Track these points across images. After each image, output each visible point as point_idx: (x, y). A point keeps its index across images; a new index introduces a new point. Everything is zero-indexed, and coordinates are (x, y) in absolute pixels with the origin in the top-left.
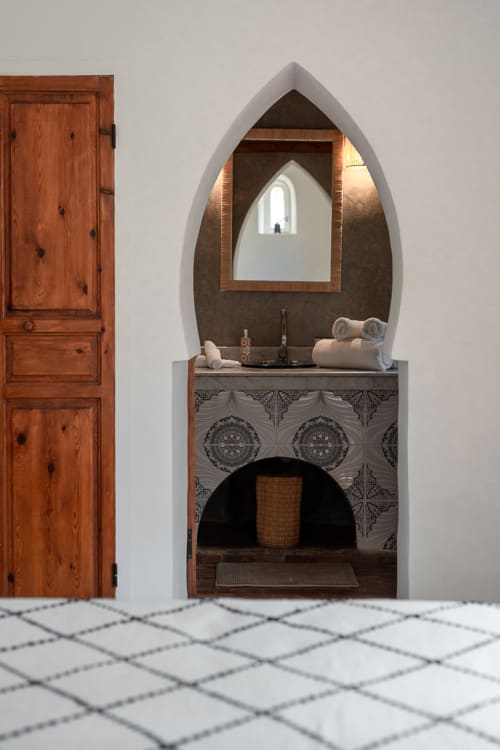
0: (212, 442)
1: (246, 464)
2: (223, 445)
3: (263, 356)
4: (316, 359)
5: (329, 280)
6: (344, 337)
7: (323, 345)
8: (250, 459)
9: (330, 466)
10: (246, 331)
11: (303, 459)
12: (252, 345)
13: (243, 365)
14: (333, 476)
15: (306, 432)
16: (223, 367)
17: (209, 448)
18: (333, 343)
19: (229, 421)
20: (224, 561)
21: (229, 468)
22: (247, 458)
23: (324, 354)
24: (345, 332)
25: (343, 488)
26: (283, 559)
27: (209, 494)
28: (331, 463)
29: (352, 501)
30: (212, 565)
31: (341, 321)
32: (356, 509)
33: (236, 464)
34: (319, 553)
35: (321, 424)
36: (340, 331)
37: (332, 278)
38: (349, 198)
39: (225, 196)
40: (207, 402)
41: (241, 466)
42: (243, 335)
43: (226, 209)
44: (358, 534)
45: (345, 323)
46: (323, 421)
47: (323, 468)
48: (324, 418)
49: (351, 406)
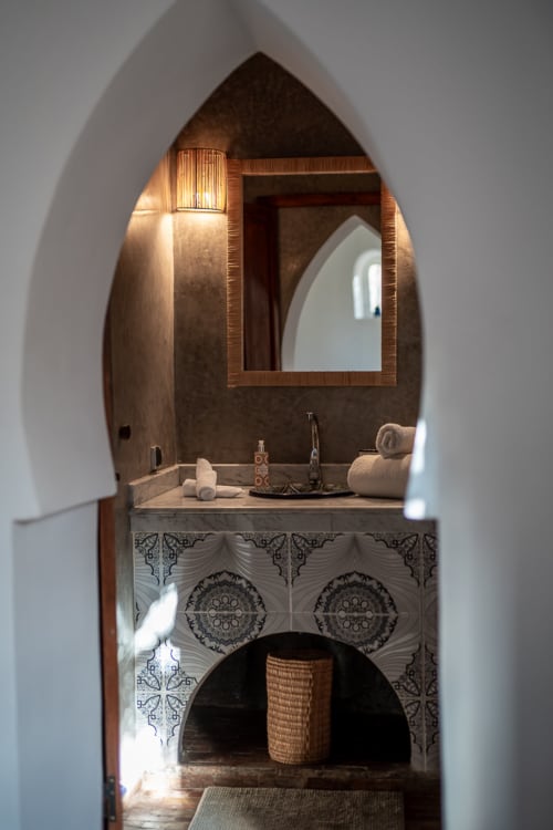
0: (197, 608)
1: (246, 641)
2: (213, 613)
3: (289, 477)
4: (352, 486)
5: (379, 369)
6: (390, 451)
7: (366, 462)
8: (253, 634)
9: (370, 646)
10: (261, 442)
11: (328, 635)
12: (270, 461)
13: (253, 494)
14: (374, 661)
15: (332, 595)
16: (218, 496)
17: (193, 618)
18: (377, 460)
19: (221, 579)
20: (216, 784)
21: (222, 647)
22: (248, 633)
23: (363, 477)
24: (394, 445)
25: (390, 679)
26: (302, 782)
27: (194, 685)
28: (372, 642)
29: (404, 698)
30: (199, 789)
31: (387, 429)
32: (409, 711)
33: (231, 642)
34: (356, 774)
35: (355, 584)
36: (387, 444)
37: (383, 366)
38: (405, 252)
39: (232, 255)
40: (188, 550)
41: (240, 644)
42: (257, 449)
43: (233, 273)
44: (414, 747)
45: (394, 432)
46: (359, 579)
47: (360, 649)
48: (360, 575)
49: (400, 556)
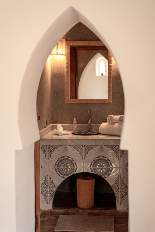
0: (58, 166)
1: (71, 175)
2: (62, 167)
3: (82, 128)
4: (100, 131)
5: (107, 98)
6: (111, 123)
7: (104, 125)
8: (73, 173)
9: (105, 176)
10: (75, 119)
11: (94, 173)
12: (77, 124)
13: (73, 134)
14: (106, 180)
15: (95, 162)
16: (64, 135)
17: (57, 169)
18: (107, 125)
19: (64, 158)
20: (63, 214)
21: (65, 177)
22: (72, 172)
23: (103, 129)
24: (112, 121)
25: (111, 185)
26: (86, 214)
27: (57, 187)
28: (106, 175)
29: (115, 190)
30: (58, 216)
31: (110, 117)
32: (116, 193)
33: (67, 175)
34: (101, 211)
35: (101, 159)
36: (110, 120)
37: (108, 98)
38: (115, 67)
39: (67, 67)
40: (55, 150)
41: (70, 176)
42: (73, 120)
43: (67, 72)
44: (117, 203)
45: (112, 117)
46: (102, 158)
47: (103, 177)
48: (103, 157)
49: (113, 151)
